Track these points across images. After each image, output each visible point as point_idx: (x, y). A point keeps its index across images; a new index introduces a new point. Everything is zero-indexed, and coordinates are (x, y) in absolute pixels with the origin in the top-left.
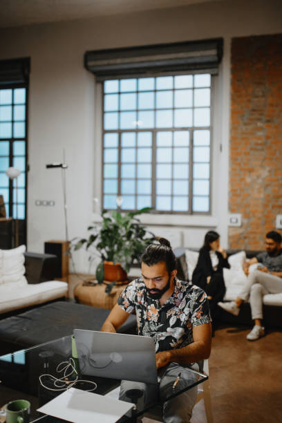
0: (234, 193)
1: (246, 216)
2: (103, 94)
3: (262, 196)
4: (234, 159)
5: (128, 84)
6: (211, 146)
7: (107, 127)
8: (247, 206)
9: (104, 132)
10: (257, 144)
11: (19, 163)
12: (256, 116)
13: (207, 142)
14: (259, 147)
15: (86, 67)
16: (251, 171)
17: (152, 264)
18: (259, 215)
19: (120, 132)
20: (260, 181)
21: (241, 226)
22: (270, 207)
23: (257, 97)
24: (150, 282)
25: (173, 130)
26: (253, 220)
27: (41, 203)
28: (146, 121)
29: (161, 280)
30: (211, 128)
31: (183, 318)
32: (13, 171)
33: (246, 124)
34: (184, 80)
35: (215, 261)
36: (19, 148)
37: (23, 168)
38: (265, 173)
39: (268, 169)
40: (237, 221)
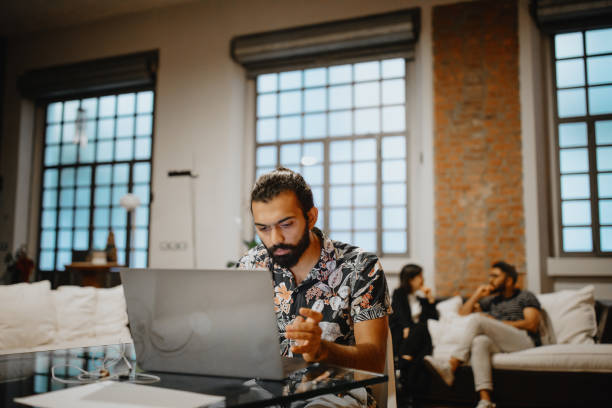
0: (442, 223)
1: (461, 255)
2: (256, 94)
3: (484, 225)
4: (441, 173)
5: (291, 79)
6: (408, 159)
7: (262, 138)
8: (463, 240)
9: (258, 145)
10: (474, 151)
11: (141, 193)
12: (471, 110)
13: (402, 153)
14: (476, 155)
15: (234, 57)
16: (466, 189)
17: (270, 198)
18: (480, 253)
19: (279, 145)
20: (480, 203)
22: (497, 241)
23: (470, 84)
24: (274, 232)
25: (353, 138)
26: (471, 261)
27: (169, 246)
28: (315, 128)
29: (291, 224)
30: (406, 134)
31: (337, 304)
32: (130, 200)
33: (456, 123)
34: (367, 69)
35: (416, 309)
36: (142, 172)
37: (145, 199)
38: (486, 192)
39: (491, 185)
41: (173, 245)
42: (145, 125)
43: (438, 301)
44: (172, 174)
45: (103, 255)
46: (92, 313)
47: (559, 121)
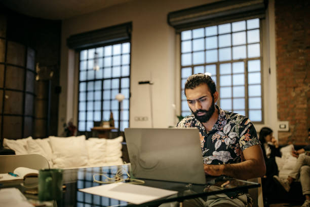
0: (281, 105)
1: (293, 122)
2: (181, 41)
3: (305, 106)
4: (280, 80)
5: (198, 32)
6: (262, 72)
7: (184, 64)
8: (294, 114)
9: (182, 67)
10: (299, 66)
11: (125, 93)
12: (297, 44)
13: (259, 69)
14: (301, 68)
15: (169, 23)
16: (295, 87)
17: (195, 87)
19: (193, 67)
20: (303, 94)
21: (289, 131)
23: (297, 30)
24: (197, 104)
25: (232, 62)
26: (299, 126)
28: (212, 57)
29: (205, 99)
30: (261, 58)
31: (228, 142)
32: (120, 96)
33: (289, 52)
34: (239, 26)
35: (268, 151)
36: (125, 82)
37: (127, 96)
38: (307, 88)
40: (285, 127)
41: (141, 119)
42: (126, 59)
43: (280, 147)
44: (141, 83)
45: (108, 123)
46: (105, 151)
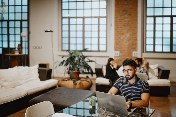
0: (116, 43)
1: (121, 52)
2: (62, 2)
3: (127, 44)
4: (116, 29)
6: (107, 24)
7: (63, 16)
8: (122, 48)
9: (62, 18)
10: (125, 24)
12: (125, 12)
13: (105, 23)
14: (126, 25)
16: (123, 34)
18: (126, 51)
19: (69, 18)
20: (126, 38)
21: (119, 56)
22: (130, 48)
23: (125, 5)
25: (91, 17)
26: (124, 53)
27: (36, 48)
28: (80, 14)
30: (106, 17)
32: (24, 34)
33: (121, 16)
36: (25, 24)
38: (128, 35)
39: (129, 33)
40: (118, 54)
44: (46, 31)
47: (147, 16)
